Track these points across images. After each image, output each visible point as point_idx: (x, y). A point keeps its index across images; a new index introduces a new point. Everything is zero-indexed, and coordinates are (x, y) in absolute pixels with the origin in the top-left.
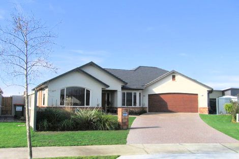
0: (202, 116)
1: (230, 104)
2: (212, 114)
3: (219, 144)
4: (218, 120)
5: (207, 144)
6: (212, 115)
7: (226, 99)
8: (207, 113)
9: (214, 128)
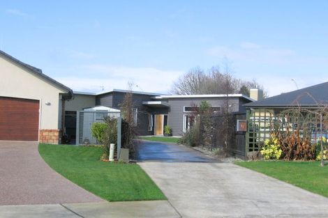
0: (44, 149)
1: (104, 123)
2: (68, 143)
3: (58, 205)
4: (72, 157)
5: (33, 206)
6: (66, 146)
7: (99, 112)
8: (56, 143)
9: (59, 172)
